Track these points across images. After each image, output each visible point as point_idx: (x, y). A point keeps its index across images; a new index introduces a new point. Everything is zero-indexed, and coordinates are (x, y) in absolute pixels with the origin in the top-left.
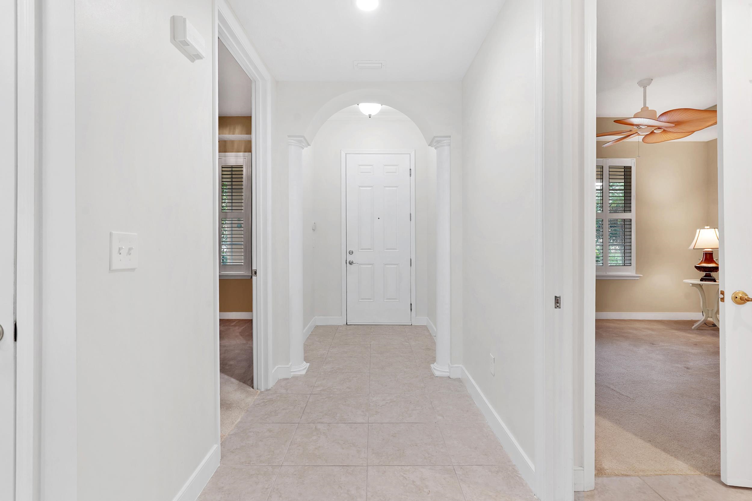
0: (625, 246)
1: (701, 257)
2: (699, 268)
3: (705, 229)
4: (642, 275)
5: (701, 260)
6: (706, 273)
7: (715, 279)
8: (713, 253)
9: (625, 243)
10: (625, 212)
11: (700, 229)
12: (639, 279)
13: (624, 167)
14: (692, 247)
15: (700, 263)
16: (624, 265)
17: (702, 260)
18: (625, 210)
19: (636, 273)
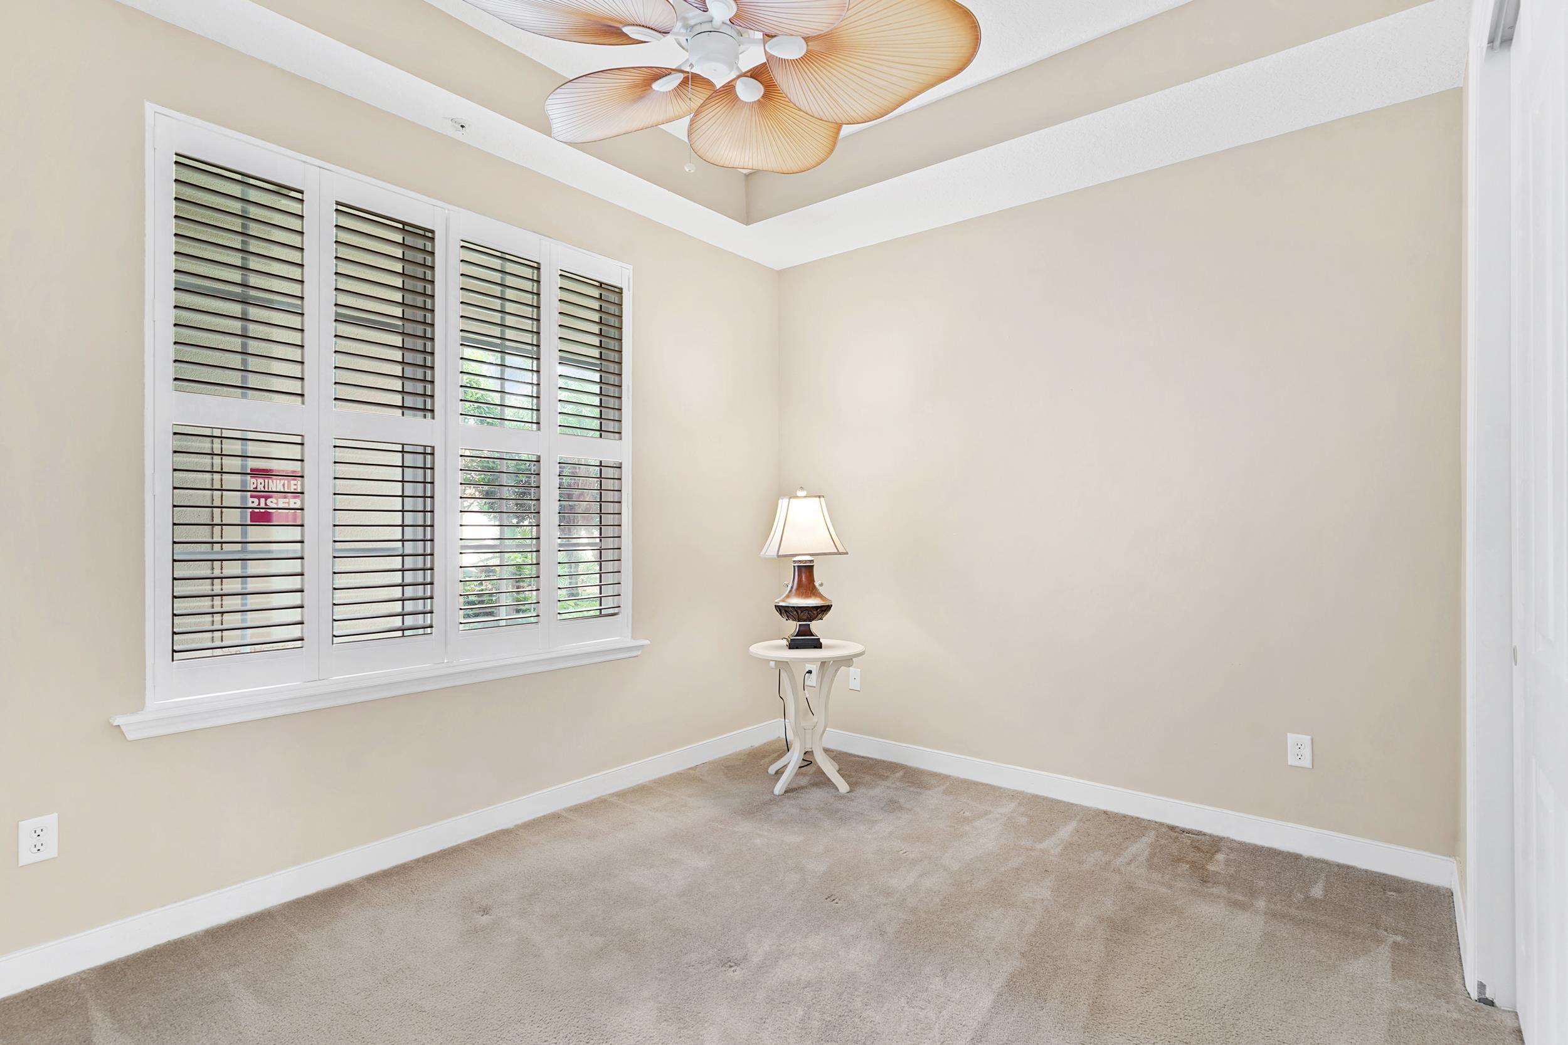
0: (600, 550)
1: (789, 578)
2: (784, 611)
3: (797, 497)
4: (647, 642)
5: (790, 586)
6: (800, 625)
7: (819, 639)
8: (813, 566)
9: (601, 540)
10: (601, 436)
11: (790, 498)
12: (639, 653)
13: (601, 283)
14: (771, 550)
15: (788, 596)
16: (598, 613)
17: (792, 587)
18: (601, 430)
19: (633, 637)
